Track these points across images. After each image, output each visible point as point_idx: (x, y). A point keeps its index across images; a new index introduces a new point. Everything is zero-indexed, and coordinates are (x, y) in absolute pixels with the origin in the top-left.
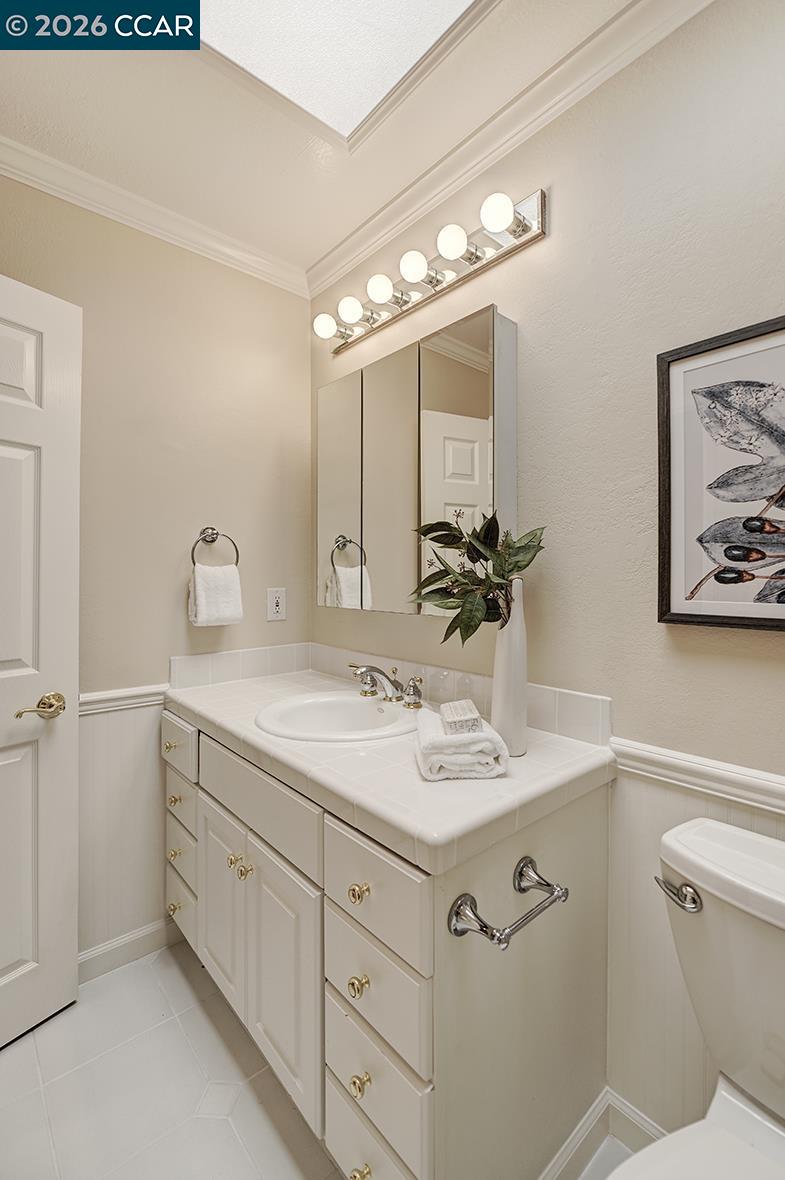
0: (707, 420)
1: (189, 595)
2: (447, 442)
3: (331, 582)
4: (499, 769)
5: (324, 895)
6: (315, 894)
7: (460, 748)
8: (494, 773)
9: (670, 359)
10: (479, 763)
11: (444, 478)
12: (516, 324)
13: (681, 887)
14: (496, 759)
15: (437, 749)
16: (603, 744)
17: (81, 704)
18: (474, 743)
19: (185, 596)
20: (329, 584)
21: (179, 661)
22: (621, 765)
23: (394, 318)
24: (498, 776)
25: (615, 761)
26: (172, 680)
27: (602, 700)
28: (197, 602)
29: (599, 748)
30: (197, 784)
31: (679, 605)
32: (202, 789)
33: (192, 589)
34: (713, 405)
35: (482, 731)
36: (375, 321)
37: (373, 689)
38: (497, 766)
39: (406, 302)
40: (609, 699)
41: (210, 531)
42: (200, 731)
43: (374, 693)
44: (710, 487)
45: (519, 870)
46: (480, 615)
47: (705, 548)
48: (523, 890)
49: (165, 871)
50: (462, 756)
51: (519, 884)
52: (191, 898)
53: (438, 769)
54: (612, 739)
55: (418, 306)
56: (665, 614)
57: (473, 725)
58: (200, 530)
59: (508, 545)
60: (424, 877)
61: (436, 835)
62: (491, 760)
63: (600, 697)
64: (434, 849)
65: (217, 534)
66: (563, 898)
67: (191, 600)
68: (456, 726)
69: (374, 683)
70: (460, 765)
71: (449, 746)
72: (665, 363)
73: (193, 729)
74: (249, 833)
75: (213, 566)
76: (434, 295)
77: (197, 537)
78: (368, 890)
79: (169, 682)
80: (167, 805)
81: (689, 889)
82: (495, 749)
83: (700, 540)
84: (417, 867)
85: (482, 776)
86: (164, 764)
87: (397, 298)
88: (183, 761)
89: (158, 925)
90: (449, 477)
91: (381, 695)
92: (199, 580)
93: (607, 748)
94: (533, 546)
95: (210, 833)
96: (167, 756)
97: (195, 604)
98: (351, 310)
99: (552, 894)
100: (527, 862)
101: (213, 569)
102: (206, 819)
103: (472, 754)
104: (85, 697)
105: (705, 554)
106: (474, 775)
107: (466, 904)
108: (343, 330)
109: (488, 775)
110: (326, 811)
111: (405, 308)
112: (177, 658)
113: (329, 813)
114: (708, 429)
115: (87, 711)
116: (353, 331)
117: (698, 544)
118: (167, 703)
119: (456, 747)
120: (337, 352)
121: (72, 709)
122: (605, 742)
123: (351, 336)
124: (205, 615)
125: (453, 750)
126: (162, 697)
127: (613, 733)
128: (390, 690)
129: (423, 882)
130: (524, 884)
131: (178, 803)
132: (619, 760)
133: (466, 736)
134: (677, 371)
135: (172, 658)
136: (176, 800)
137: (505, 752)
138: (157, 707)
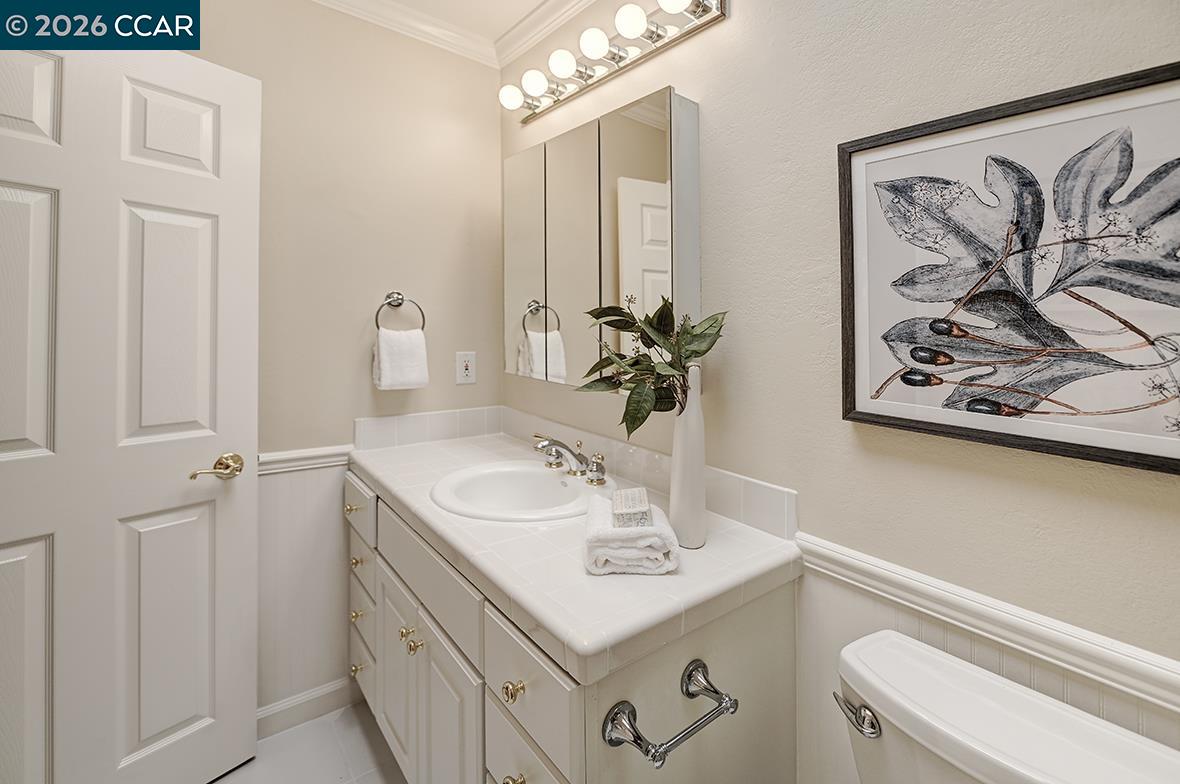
0: (890, 215)
1: (373, 357)
2: (645, 209)
3: (523, 346)
4: (669, 566)
5: (484, 684)
6: (476, 681)
7: (628, 542)
8: (663, 570)
9: (852, 149)
10: (648, 558)
11: (642, 244)
12: (697, 104)
13: (860, 708)
14: (667, 555)
15: (602, 542)
16: (788, 539)
17: (260, 464)
18: (641, 537)
19: (369, 360)
20: (521, 347)
21: (365, 424)
22: (806, 561)
23: (581, 90)
24: (668, 573)
25: (801, 558)
26: (357, 441)
27: (788, 493)
28: (382, 365)
29: (785, 541)
30: (376, 548)
31: (864, 404)
32: (380, 555)
33: (376, 353)
34: (897, 200)
35: (652, 525)
36: (561, 93)
37: (558, 461)
38: (667, 562)
39: (591, 77)
40: (795, 492)
41: (396, 296)
42: (378, 497)
43: (559, 465)
44: (895, 284)
45: (688, 673)
46: (648, 406)
47: (891, 347)
48: (691, 695)
49: (350, 631)
50: (629, 551)
51: (687, 689)
52: (371, 661)
53: (605, 562)
54: (799, 534)
55: (602, 81)
56: (849, 411)
57: (644, 517)
58: (386, 294)
59: (685, 331)
60: (574, 685)
61: (586, 644)
62: (660, 556)
63: (786, 490)
64: (584, 658)
65: (402, 299)
66: (732, 710)
67: (376, 363)
68: (622, 519)
69: (559, 455)
70: (627, 560)
71: (614, 540)
72: (846, 154)
73: (372, 494)
74: (420, 607)
75: (397, 330)
76: (617, 71)
77: (382, 300)
78: (523, 688)
79: (354, 442)
80: (351, 564)
81: (868, 712)
82: (665, 544)
83: (885, 338)
84: (567, 673)
85: (650, 572)
86: (347, 525)
87: (581, 72)
88: (363, 523)
89: (340, 683)
90: (647, 244)
91: (565, 467)
92: (382, 345)
93: (791, 543)
94: (713, 332)
95: (387, 600)
96: (349, 518)
97: (379, 368)
98: (535, 83)
99: (720, 705)
100: (698, 665)
101: (397, 333)
102: (383, 585)
103: (640, 549)
104: (264, 457)
105: (890, 353)
106: (641, 570)
107: (624, 713)
108: (530, 101)
109: (657, 571)
110: (486, 599)
111: (590, 82)
112: (362, 419)
113: (489, 601)
114: (892, 224)
115: (266, 471)
116: (539, 101)
117: (883, 342)
118: (351, 465)
119: (623, 541)
120: (525, 121)
121: (250, 469)
122: (791, 537)
123: (538, 107)
124: (389, 380)
125: (620, 544)
126: (346, 458)
127: (799, 528)
128: (574, 464)
129: (573, 690)
130: (693, 689)
131: (359, 565)
132: (805, 556)
133: (634, 530)
134: (859, 162)
135: (357, 420)
136: (357, 562)
137: (675, 549)
138: (340, 467)
